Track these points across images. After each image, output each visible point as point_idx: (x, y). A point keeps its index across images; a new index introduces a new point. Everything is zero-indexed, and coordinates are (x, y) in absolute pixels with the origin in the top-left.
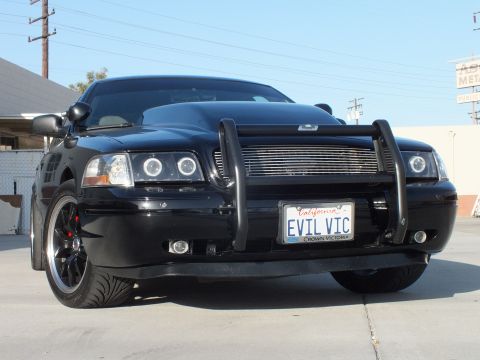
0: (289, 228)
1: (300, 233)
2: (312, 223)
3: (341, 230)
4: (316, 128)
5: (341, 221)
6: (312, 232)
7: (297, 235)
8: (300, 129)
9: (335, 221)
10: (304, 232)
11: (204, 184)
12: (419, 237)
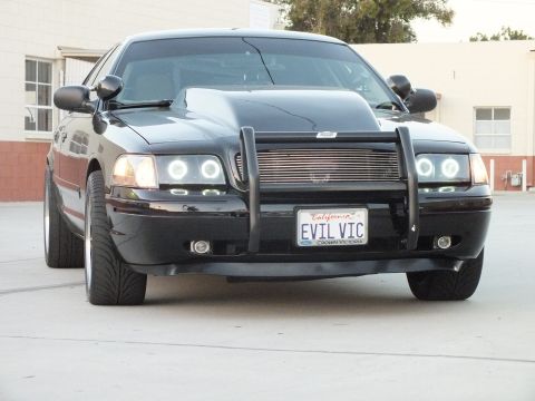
0: (303, 232)
1: (314, 236)
2: (326, 227)
3: (354, 234)
4: (334, 135)
5: (354, 227)
6: (326, 235)
7: (311, 238)
8: (319, 136)
9: (348, 227)
10: (318, 236)
11: (227, 187)
12: (444, 243)
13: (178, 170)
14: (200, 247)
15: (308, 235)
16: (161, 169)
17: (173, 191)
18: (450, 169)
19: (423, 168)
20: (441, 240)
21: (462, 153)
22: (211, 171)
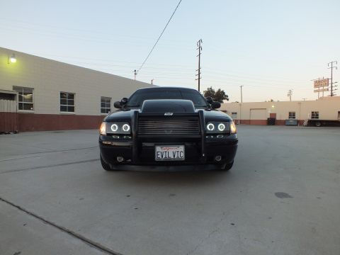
0: (158, 155)
1: (162, 157)
2: (167, 153)
3: (179, 156)
4: (172, 114)
5: (179, 153)
6: (167, 157)
8: (165, 114)
9: (176, 153)
10: (164, 157)
11: (131, 135)
12: (218, 159)
13: (114, 128)
14: (120, 159)
15: (160, 156)
16: (108, 128)
17: (114, 137)
18: (221, 127)
19: (210, 127)
20: (217, 157)
21: (226, 121)
22: (126, 128)
